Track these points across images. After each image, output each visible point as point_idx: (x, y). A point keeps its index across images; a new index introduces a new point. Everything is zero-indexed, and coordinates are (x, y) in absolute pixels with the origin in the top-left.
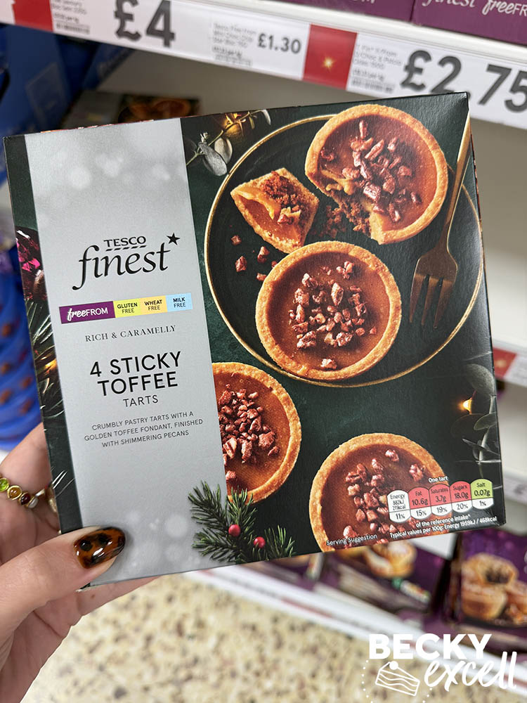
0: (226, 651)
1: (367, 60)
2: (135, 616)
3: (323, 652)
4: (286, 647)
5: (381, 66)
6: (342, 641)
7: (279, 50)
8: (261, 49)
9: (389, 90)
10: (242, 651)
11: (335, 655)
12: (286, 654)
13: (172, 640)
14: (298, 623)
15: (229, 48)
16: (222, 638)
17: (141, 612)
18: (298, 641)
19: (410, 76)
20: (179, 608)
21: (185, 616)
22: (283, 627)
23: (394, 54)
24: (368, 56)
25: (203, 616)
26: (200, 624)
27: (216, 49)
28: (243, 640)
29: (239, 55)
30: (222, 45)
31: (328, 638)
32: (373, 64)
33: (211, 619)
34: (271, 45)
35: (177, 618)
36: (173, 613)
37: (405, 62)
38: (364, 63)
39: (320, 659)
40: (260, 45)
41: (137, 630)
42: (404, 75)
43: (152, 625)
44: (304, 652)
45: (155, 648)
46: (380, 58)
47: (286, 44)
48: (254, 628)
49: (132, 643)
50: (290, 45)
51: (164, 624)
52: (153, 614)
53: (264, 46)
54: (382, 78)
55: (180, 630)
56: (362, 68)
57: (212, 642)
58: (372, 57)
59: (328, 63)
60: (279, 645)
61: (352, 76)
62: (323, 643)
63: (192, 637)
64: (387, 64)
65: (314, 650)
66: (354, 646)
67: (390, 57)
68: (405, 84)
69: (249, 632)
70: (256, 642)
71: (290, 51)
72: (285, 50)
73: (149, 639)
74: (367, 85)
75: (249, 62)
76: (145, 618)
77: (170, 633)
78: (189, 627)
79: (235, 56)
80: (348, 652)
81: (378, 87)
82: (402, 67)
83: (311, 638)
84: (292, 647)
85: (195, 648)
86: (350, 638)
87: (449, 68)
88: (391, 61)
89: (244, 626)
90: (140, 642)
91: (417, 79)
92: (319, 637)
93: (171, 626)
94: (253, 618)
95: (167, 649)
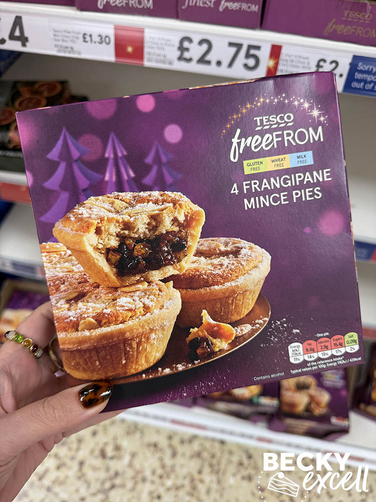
0: (137, 464)
1: (154, 45)
2: (70, 449)
3: (205, 455)
4: (179, 456)
5: (163, 49)
6: (217, 445)
7: (97, 44)
8: (85, 43)
9: (170, 63)
10: (149, 462)
11: (213, 456)
12: (179, 460)
13: (98, 462)
14: (186, 438)
15: (65, 44)
16: (133, 455)
17: (74, 446)
18: (187, 450)
19: (182, 54)
20: (101, 439)
21: (106, 444)
22: (175, 442)
23: (169, 40)
24: (153, 43)
25: (119, 442)
26: (117, 448)
27: (56, 46)
28: (148, 454)
29: (72, 48)
30: (60, 43)
31: (208, 445)
32: (158, 48)
33: (125, 443)
34: (91, 41)
35: (101, 446)
36: (97, 444)
37: (177, 44)
38: (152, 48)
39: (204, 460)
40: (85, 41)
41: (73, 458)
42: (178, 53)
43: (82, 454)
44: (192, 457)
45: (86, 469)
46: (162, 44)
47: (101, 39)
48: (155, 445)
49: (70, 468)
50: (103, 39)
51: (92, 452)
52: (83, 446)
53: (87, 42)
54: (165, 56)
55: (103, 455)
56: (151, 51)
57: (127, 459)
58: (156, 44)
59: (130, 49)
60: (174, 454)
61: (146, 56)
62: (205, 449)
63: (112, 458)
64: (166, 47)
65: (198, 455)
66: (226, 448)
67: (168, 43)
68: (181, 58)
69: (152, 449)
70: (158, 455)
71: (104, 44)
72: (101, 43)
73: (81, 464)
74: (157, 61)
75: (79, 53)
76: (78, 449)
77: (96, 457)
78: (110, 451)
79: (69, 49)
80: (222, 452)
81: (164, 62)
82: (176, 48)
83: (196, 446)
84: (184, 455)
85: (115, 465)
86: (222, 442)
87: (205, 47)
88: (169, 45)
89: (149, 445)
90: (75, 467)
91: (187, 55)
92: (201, 445)
93: (97, 453)
94: (154, 438)
95: (95, 469)
